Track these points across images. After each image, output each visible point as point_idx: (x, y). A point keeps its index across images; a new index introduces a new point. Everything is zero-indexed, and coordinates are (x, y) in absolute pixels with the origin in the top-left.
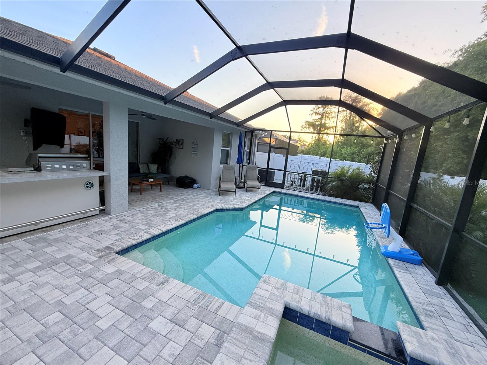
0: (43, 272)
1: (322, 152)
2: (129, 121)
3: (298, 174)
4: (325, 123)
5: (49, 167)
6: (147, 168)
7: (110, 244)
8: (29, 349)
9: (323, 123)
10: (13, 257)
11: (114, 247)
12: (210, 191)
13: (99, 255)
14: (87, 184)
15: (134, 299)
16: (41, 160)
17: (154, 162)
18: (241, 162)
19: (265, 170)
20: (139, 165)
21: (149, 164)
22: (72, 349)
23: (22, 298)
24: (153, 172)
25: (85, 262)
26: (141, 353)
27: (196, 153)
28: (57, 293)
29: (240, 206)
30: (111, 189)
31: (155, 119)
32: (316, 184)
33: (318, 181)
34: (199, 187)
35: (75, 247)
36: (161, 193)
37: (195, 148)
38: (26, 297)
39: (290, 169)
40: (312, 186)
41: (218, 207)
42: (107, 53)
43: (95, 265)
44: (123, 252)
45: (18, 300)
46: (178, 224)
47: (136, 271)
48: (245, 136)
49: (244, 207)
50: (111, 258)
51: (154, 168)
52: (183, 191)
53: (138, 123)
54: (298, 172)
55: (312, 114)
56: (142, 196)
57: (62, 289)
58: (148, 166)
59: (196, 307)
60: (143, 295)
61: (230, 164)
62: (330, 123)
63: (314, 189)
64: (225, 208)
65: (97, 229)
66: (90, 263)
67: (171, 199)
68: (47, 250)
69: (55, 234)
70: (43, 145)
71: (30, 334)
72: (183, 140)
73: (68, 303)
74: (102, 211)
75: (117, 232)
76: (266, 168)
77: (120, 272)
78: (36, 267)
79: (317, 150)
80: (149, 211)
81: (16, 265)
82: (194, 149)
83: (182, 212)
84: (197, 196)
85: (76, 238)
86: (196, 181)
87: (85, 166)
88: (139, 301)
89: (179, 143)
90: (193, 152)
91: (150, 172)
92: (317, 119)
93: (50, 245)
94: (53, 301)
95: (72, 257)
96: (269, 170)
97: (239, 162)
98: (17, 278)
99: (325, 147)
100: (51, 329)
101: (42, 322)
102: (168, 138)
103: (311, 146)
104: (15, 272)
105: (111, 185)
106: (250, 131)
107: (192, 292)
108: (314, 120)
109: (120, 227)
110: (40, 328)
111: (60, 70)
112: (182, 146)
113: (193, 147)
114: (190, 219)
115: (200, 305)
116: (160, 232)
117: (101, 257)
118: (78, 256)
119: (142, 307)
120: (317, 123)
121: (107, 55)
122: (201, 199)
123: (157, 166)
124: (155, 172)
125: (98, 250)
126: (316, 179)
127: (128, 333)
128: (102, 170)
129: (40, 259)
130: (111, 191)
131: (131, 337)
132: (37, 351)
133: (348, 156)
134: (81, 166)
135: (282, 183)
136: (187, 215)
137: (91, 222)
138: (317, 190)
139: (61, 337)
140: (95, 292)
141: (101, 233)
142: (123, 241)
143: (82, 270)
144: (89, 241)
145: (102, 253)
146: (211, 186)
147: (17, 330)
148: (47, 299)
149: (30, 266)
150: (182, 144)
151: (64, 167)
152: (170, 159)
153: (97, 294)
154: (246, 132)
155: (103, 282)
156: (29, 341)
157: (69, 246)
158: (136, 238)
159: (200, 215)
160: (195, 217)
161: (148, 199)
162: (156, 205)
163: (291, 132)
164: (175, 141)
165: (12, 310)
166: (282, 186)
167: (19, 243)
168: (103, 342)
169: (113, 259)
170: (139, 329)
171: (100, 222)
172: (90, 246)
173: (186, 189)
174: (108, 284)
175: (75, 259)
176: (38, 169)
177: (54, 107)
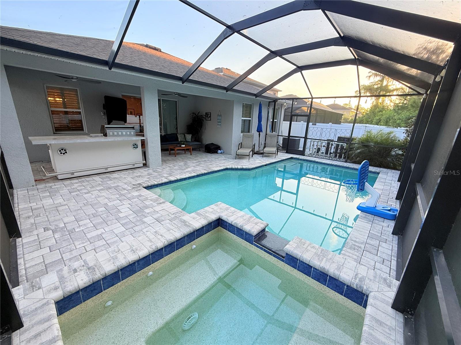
0: (103, 191)
1: (377, 120)
2: (158, 99)
3: (320, 141)
4: (387, 86)
5: (111, 133)
6: (184, 138)
7: (141, 183)
8: (88, 218)
9: (384, 85)
10: (92, 184)
11: (143, 184)
12: (230, 156)
13: (133, 187)
14: (134, 146)
15: (141, 208)
16: (106, 129)
17: (189, 133)
18: (260, 130)
19: (287, 138)
20: (178, 135)
21: (185, 134)
22: (104, 221)
23: (91, 200)
24: (189, 141)
25: (124, 189)
26: (134, 228)
27: (220, 123)
28: (106, 200)
29: (247, 167)
30: (149, 149)
31: (187, 97)
32: (340, 151)
33: (342, 147)
34: (223, 152)
35: (122, 182)
36: (191, 156)
37: (219, 119)
38: (92, 200)
39: (312, 136)
40: (336, 152)
41: (228, 167)
42: (155, 47)
43: (129, 191)
44: (148, 188)
45: (89, 201)
46: (190, 175)
47: (149, 196)
48: (269, 106)
49: (251, 167)
50: (139, 189)
51: (189, 137)
52: (208, 155)
53: (177, 101)
54: (320, 139)
55: (370, 77)
56: (176, 157)
57: (109, 199)
58: (185, 136)
59: (173, 216)
60: (147, 207)
61: (251, 132)
62: (395, 85)
63: (338, 156)
64: (234, 168)
65: (138, 175)
66: (126, 190)
67: (196, 160)
68: (108, 182)
69: (115, 175)
70: (113, 121)
71: (90, 213)
72: (211, 113)
73: (109, 205)
74: (145, 165)
75: (149, 177)
76: (287, 136)
77: (140, 196)
78: (101, 189)
79: (372, 117)
80: (175, 166)
81: (93, 187)
82: (218, 121)
83: (198, 168)
84: (218, 158)
85: (125, 178)
86: (221, 148)
87: (132, 133)
88: (143, 209)
89: (208, 115)
90: (218, 123)
91: (186, 141)
92: (377, 81)
93: (111, 180)
94: (103, 203)
95: (118, 187)
96: (290, 138)
97: (259, 131)
98: (91, 192)
99: (381, 114)
100: (99, 213)
101: (96, 210)
102: (199, 113)
103: (366, 114)
104: (91, 190)
105: (149, 147)
106: (273, 101)
107: (175, 209)
108: (372, 83)
109: (151, 174)
110: (94, 212)
111: (108, 68)
112: (210, 118)
113: (218, 118)
114: (201, 173)
115: (176, 216)
116: (176, 179)
117: (133, 188)
118: (122, 186)
119: (143, 212)
120: (376, 87)
121: (155, 49)
122: (219, 161)
123: (191, 135)
124: (190, 140)
125: (134, 185)
126: (340, 146)
127: (131, 220)
128: (143, 136)
129: (103, 186)
130: (149, 151)
131: (132, 222)
132: (90, 219)
133: (402, 121)
134: (130, 133)
135: (302, 150)
136: (200, 170)
137: (136, 171)
138: (340, 157)
139: (102, 216)
140: (123, 202)
141: (139, 176)
142: (150, 181)
143: (122, 193)
144: (131, 180)
145: (135, 186)
146: (232, 151)
147: (85, 211)
148: (101, 202)
149: (98, 188)
150: (210, 117)
151: (120, 133)
152: (201, 129)
153: (124, 203)
154: (269, 102)
155: (129, 199)
156: (89, 215)
157: (119, 182)
158: (158, 180)
159: (210, 171)
160: (206, 172)
161: (179, 160)
162: (182, 164)
163: (312, 98)
164: (205, 114)
165: (85, 204)
166: (302, 153)
167: (97, 178)
168: (118, 221)
169: (140, 189)
170: (137, 219)
171: (141, 171)
172: (130, 182)
173: (212, 154)
174: (131, 200)
175: (120, 188)
176: (105, 135)
177: (119, 94)
